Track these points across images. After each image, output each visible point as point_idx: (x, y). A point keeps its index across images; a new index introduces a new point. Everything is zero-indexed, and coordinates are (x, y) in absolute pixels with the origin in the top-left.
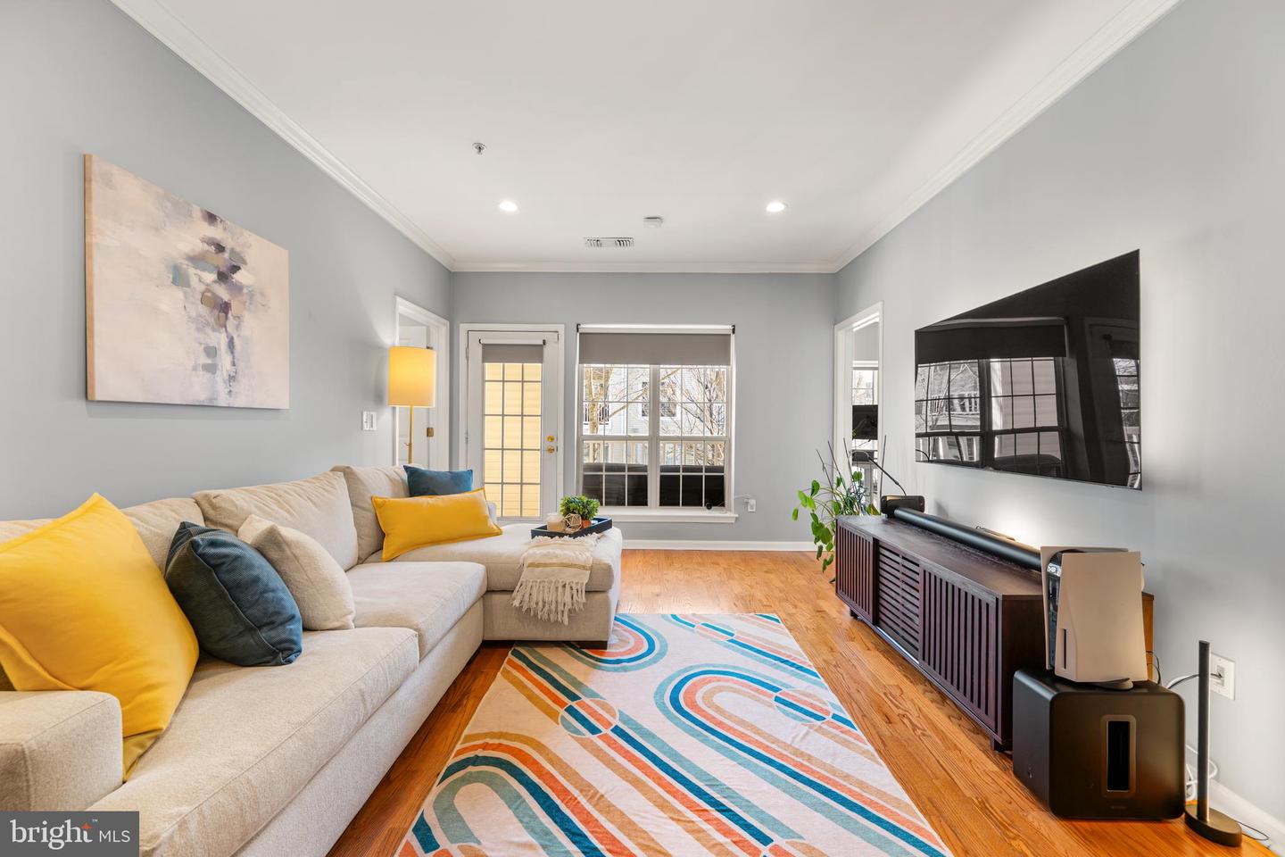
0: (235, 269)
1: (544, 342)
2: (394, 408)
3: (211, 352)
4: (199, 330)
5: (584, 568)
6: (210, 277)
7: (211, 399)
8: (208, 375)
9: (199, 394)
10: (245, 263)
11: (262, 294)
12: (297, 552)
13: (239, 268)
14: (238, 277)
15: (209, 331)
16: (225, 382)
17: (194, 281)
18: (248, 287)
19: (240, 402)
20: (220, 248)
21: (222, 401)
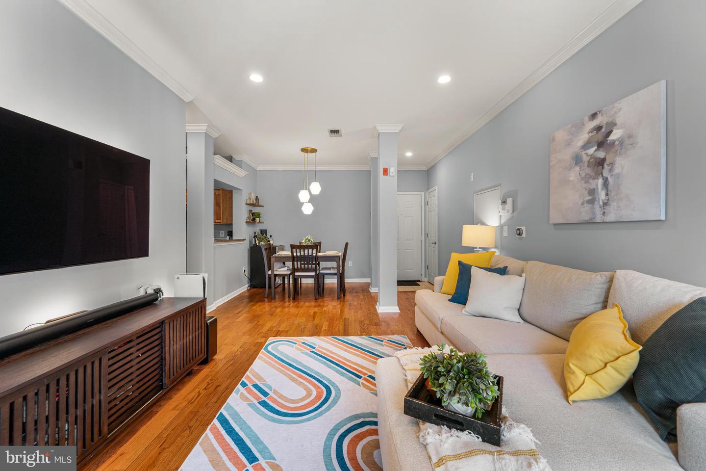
0: (609, 133)
3: (593, 192)
4: (586, 182)
6: (593, 150)
7: (591, 219)
8: (590, 206)
9: (586, 217)
10: (615, 126)
11: (630, 137)
13: (612, 132)
14: (612, 137)
15: (591, 181)
16: (600, 207)
17: (585, 158)
18: (618, 140)
20: (599, 129)
21: (599, 219)
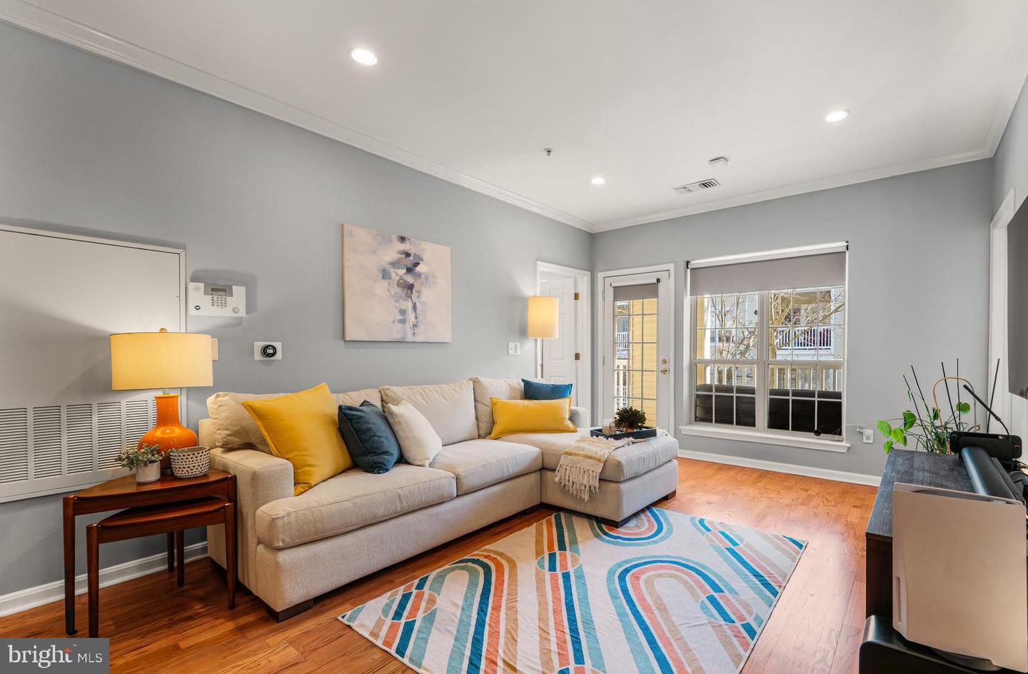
0: (417, 264)
1: (658, 280)
2: (536, 340)
3: (403, 312)
4: (397, 301)
5: (599, 460)
6: (402, 271)
7: (403, 338)
8: (401, 325)
9: (397, 336)
10: (422, 260)
11: (433, 276)
12: (400, 420)
13: (419, 264)
14: (418, 269)
15: (401, 301)
16: (411, 328)
17: (393, 275)
18: (424, 273)
19: (418, 339)
20: (408, 255)
21: (410, 338)
